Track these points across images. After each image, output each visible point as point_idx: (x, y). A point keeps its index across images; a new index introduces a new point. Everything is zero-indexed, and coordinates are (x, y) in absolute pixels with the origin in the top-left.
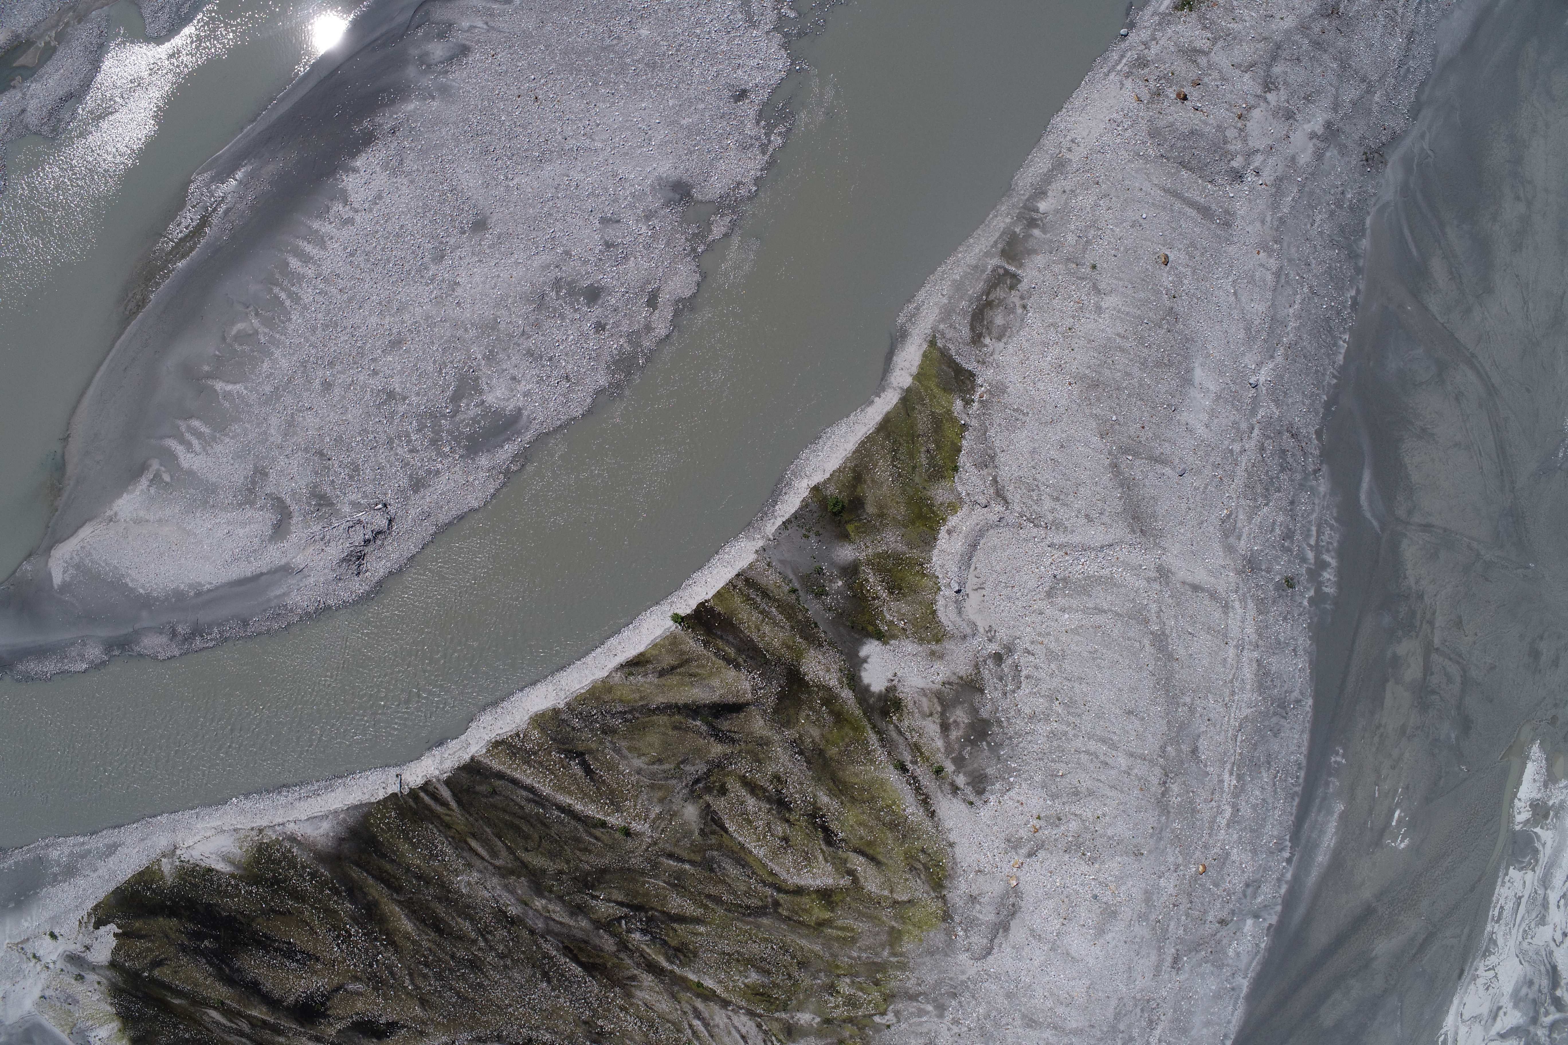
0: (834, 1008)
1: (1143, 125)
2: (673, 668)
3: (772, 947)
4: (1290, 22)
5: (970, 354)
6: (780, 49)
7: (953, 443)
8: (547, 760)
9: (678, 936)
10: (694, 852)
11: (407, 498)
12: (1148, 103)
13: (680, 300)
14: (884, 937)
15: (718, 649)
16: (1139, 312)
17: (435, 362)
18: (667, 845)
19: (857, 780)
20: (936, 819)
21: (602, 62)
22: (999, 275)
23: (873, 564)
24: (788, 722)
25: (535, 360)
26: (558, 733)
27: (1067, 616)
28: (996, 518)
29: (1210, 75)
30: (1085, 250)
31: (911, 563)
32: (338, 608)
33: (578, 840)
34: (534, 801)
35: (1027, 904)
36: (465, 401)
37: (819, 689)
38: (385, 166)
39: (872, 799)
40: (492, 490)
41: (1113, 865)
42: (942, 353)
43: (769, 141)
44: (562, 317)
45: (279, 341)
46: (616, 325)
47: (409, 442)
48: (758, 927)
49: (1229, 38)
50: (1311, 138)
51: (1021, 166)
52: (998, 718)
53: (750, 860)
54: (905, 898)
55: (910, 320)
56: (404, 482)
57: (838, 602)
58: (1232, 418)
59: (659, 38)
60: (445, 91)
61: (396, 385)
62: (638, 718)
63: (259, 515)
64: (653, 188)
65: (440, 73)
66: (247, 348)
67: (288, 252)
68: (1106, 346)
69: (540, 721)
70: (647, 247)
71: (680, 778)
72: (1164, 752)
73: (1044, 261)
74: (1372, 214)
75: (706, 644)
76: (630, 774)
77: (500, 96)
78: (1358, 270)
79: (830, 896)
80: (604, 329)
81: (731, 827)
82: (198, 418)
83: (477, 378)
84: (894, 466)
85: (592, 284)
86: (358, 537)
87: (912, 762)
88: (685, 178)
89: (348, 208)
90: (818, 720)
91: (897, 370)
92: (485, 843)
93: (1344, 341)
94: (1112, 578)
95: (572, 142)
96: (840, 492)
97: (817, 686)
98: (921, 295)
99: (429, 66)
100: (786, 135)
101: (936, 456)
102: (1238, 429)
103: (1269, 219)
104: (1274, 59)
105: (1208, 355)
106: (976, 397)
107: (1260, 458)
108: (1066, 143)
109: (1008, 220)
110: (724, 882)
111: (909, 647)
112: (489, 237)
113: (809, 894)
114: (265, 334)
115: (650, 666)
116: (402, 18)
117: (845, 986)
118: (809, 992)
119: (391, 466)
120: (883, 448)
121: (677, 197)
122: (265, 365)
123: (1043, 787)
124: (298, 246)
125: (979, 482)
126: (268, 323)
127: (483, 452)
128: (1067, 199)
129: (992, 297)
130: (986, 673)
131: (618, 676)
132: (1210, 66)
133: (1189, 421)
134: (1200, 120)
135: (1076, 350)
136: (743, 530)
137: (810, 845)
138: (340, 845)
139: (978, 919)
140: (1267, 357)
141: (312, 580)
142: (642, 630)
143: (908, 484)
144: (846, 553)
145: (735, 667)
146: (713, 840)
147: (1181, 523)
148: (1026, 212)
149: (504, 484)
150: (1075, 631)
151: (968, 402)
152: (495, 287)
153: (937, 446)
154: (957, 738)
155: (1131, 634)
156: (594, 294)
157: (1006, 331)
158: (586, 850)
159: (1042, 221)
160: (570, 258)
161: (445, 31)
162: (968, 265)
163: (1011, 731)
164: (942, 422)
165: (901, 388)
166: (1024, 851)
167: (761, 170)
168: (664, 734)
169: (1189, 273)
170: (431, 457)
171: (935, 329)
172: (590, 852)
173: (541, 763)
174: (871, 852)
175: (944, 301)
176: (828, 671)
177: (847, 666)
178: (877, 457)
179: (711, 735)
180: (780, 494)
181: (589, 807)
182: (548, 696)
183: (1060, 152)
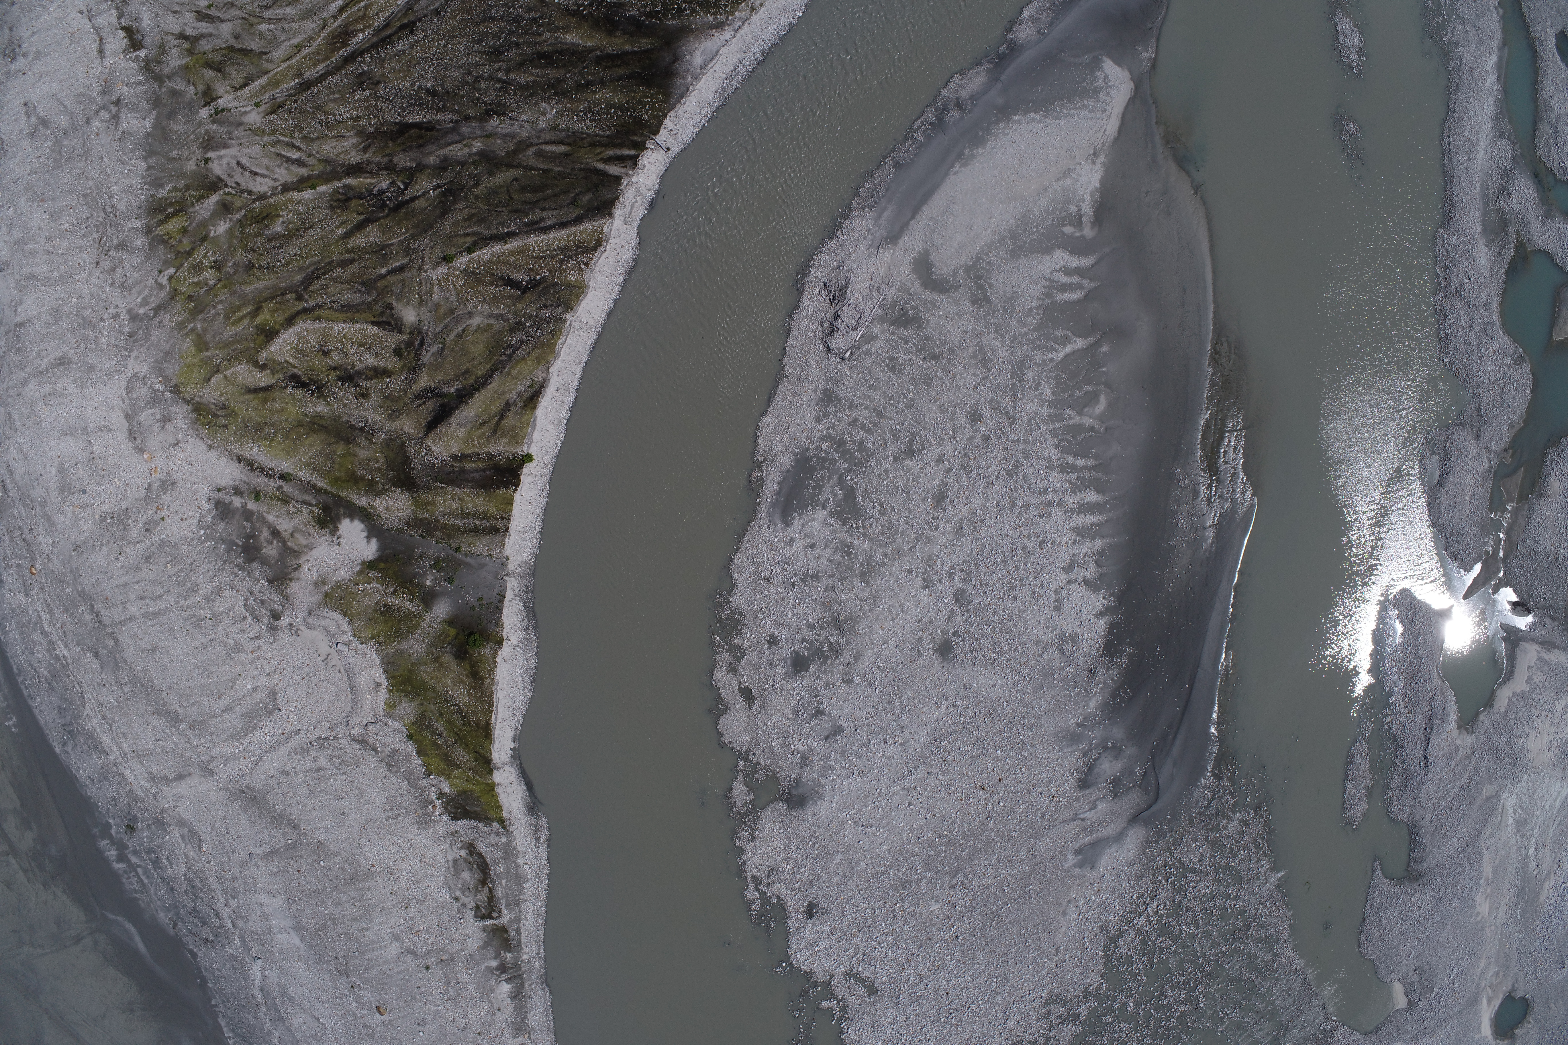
0: (206, 253)
2: (502, 417)
3: (280, 261)
5: (466, 834)
6: (811, 970)
7: (427, 755)
8: (548, 264)
9: (354, 211)
10: (386, 287)
11: (829, 379)
13: (725, 711)
14: (208, 337)
15: (479, 459)
16: (367, 957)
17: (892, 509)
18: (410, 275)
19: (307, 441)
20: (234, 458)
21: (951, 858)
22: (494, 911)
23: (415, 616)
24: (388, 445)
25: (806, 575)
26: (556, 293)
27: (249, 687)
28: (352, 722)
30: (446, 976)
31: (388, 640)
32: (822, 242)
33: (481, 221)
34: (536, 223)
35: (127, 446)
36: (840, 497)
37: (384, 489)
38: (1074, 639)
39: (287, 436)
40: (760, 442)
41: (87, 526)
42: (488, 819)
43: (758, 890)
44: (810, 627)
45: (1053, 422)
46: (761, 653)
47: (863, 427)
48: (301, 269)
51: (552, 1006)
52: (244, 571)
53: (341, 316)
54: (213, 380)
55: (535, 826)
56: (841, 391)
57: (419, 567)
58: (251, 923)
59: (918, 910)
60: (1073, 738)
61: (913, 464)
62: (501, 356)
63: (954, 265)
64: (820, 785)
65: (1091, 750)
66: (1078, 393)
67: (1106, 503)
68: (369, 914)
69: (577, 291)
70: (786, 735)
71: (435, 335)
72: (114, 638)
73: (470, 946)
75: (491, 456)
76: (476, 307)
77: (1018, 768)
79: (266, 336)
80: (768, 642)
81: (372, 330)
82: (1079, 301)
83: (844, 523)
84: (456, 705)
85: (807, 671)
86: (847, 315)
87: (281, 487)
88: (800, 813)
89: (1080, 578)
90: (368, 464)
91: (514, 780)
92: (553, 158)
93: (229, 1038)
94: (238, 740)
95: (921, 773)
96: (480, 654)
97: (387, 490)
98: (543, 852)
99: (1106, 748)
100: (748, 904)
101: (432, 736)
102: (242, 918)
105: (299, 959)
106: (438, 803)
107: (213, 907)
109: (525, 957)
110: (348, 282)
111: (343, 574)
112: (928, 646)
113: (282, 325)
114: (1070, 418)
115: (520, 404)
116: (1165, 773)
117: (209, 275)
118: (232, 250)
119: (863, 395)
120: (474, 713)
121: (794, 793)
122: (1049, 392)
123: (176, 544)
124: (1101, 513)
125: (385, 740)
126: (1078, 429)
127: (792, 467)
128: (492, 1006)
129: (486, 890)
130: (276, 597)
131: (540, 375)
133: (274, 900)
135: (389, 895)
136: (535, 566)
137: (306, 364)
138: (674, 55)
139: (151, 408)
140: (264, 988)
141: (863, 248)
142: (552, 426)
143: (436, 698)
144: (441, 610)
145: (456, 456)
146: (378, 308)
147: (225, 818)
148: (515, 974)
149: (754, 455)
150: (233, 680)
151: (441, 795)
152: (888, 609)
153: (437, 744)
154: (261, 531)
155: (194, 709)
156: (799, 664)
157: (455, 871)
158: (468, 219)
159: (497, 976)
160: (843, 679)
161: (1116, 787)
162: (525, 901)
163: (228, 567)
164: (448, 766)
165: (499, 768)
166: (155, 486)
167: (744, 862)
168: (472, 360)
169: (357, 1012)
170: (834, 429)
171: (508, 833)
172: (465, 220)
173: (552, 257)
174: (260, 395)
175: (520, 861)
176: (388, 509)
177: (378, 524)
178: (473, 702)
179: (436, 388)
180: (527, 616)
181: (489, 256)
182: (587, 315)
183: (529, 1037)
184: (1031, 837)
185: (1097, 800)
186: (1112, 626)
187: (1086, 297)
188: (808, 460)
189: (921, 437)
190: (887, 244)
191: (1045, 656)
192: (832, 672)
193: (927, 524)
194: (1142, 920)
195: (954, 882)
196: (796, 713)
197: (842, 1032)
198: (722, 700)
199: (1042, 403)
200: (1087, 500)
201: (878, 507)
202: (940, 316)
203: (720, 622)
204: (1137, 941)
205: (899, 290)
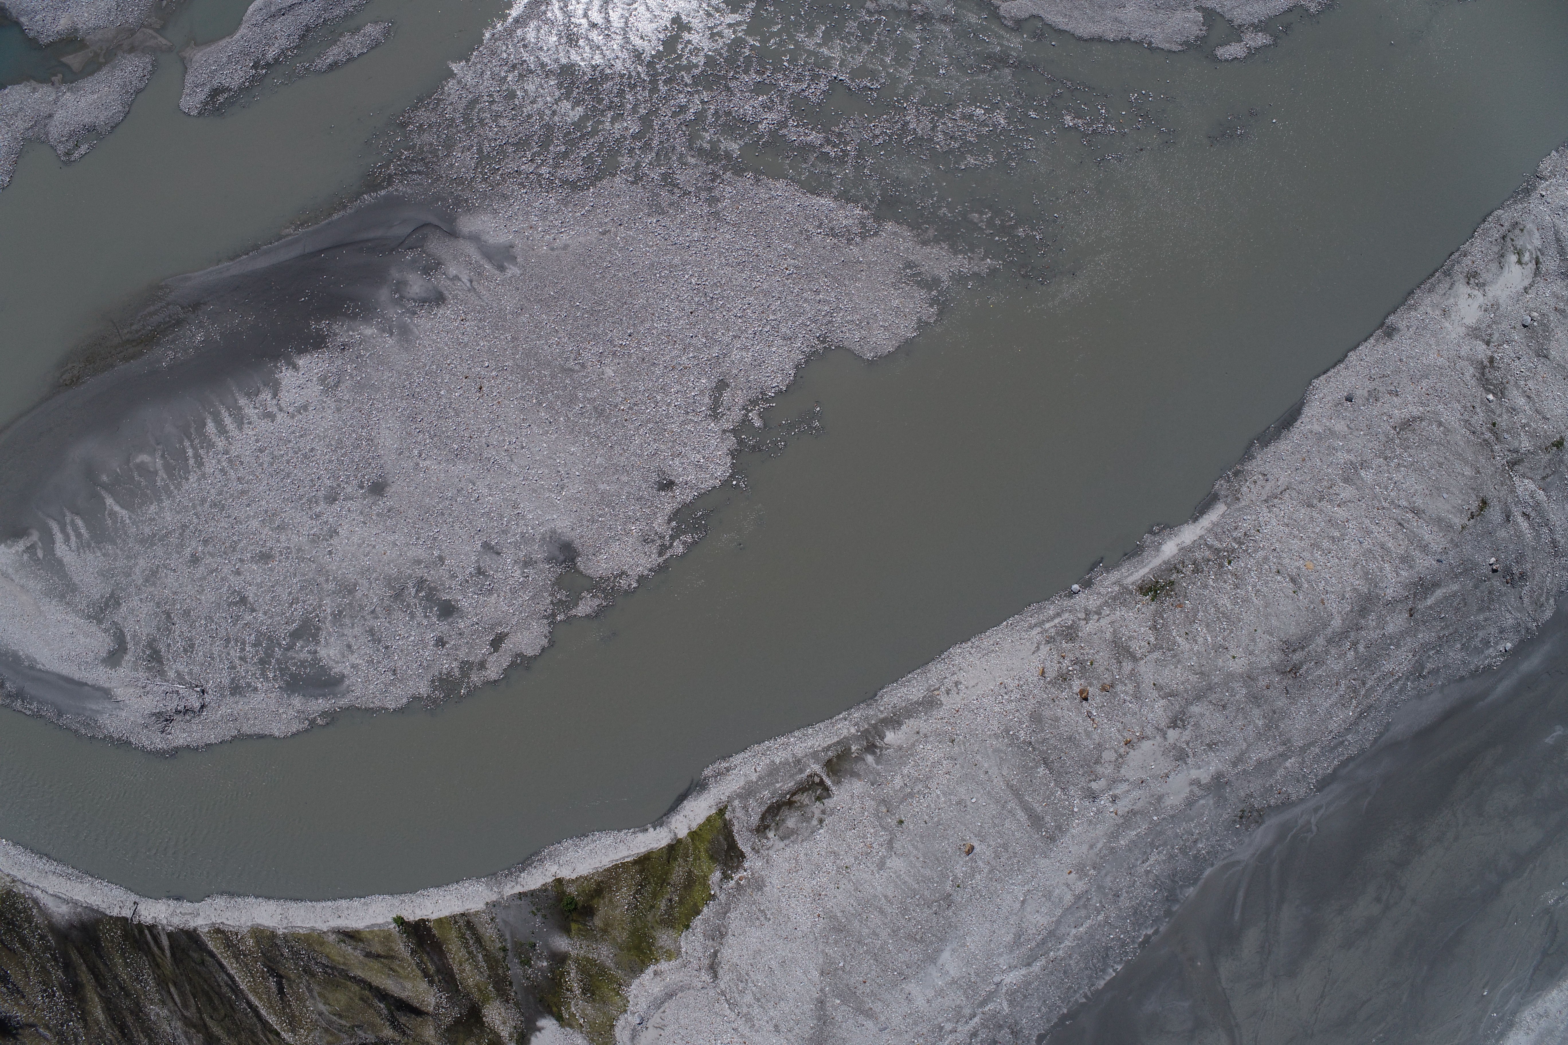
1: (1031, 704)
2: (378, 956)
4: (1238, 666)
5: (748, 840)
6: (727, 455)
7: (695, 904)
8: (252, 965)
11: (223, 696)
12: (1049, 683)
13: (520, 655)
15: (422, 961)
16: (916, 886)
17: (290, 593)
21: (556, 383)
22: (813, 782)
23: (579, 964)
25: (374, 640)
26: (268, 951)
28: (700, 985)
29: (1125, 685)
30: (903, 801)
31: (612, 979)
32: (136, 748)
33: (254, 1034)
34: (231, 987)
36: (301, 642)
37: (491, 1032)
38: (322, 380)
40: (295, 730)
42: (725, 825)
43: (671, 544)
44: (413, 616)
45: (172, 492)
46: (456, 648)
47: (243, 650)
49: (1169, 654)
50: (1191, 784)
51: (897, 681)
55: (716, 777)
56: (226, 681)
57: (537, 978)
58: (958, 1002)
59: (619, 386)
60: (405, 333)
61: (250, 594)
62: (335, 976)
63: (101, 635)
64: (543, 539)
65: (408, 310)
66: (143, 483)
67: (210, 413)
68: (868, 901)
69: (258, 934)
70: (513, 591)
71: (351, 1037)
73: (861, 790)
74: (1216, 866)
75: (413, 952)
76: (313, 1012)
77: (450, 367)
78: (1169, 913)
80: (443, 646)
82: (83, 519)
83: (319, 629)
84: (634, 897)
85: (450, 600)
86: (172, 704)
88: (577, 543)
89: (275, 402)
91: (682, 815)
92: (182, 994)
93: (1114, 971)
95: (491, 452)
96: (578, 895)
98: (737, 759)
99: (402, 298)
100: (689, 547)
101: (676, 907)
102: (959, 1012)
103: (1100, 845)
104: (1198, 698)
105: (964, 945)
106: (736, 877)
107: (968, 1041)
108: (949, 683)
109: (853, 730)
111: (580, 1040)
112: (383, 504)
114: (163, 479)
115: (362, 945)
116: (401, 231)
119: (220, 661)
120: (633, 879)
121: (562, 558)
122: (152, 507)
124: (219, 413)
125: (700, 949)
126: (169, 469)
127: (299, 694)
128: (917, 741)
129: (796, 798)
131: (332, 938)
132: (1133, 673)
133: (913, 992)
134: (1085, 730)
135: (841, 889)
136: (487, 876)
138: (70, 929)
140: (1024, 963)
141: (124, 715)
142: (370, 909)
143: (640, 918)
144: (562, 943)
145: (429, 982)
148: (873, 732)
149: (307, 730)
151: (726, 877)
152: (367, 556)
153: (680, 900)
156: (448, 610)
157: (792, 835)
159: (881, 751)
160: (442, 565)
161: (431, 267)
162: (793, 754)
164: (695, 882)
165: (675, 834)
167: (650, 570)
168: (351, 999)
169: (986, 871)
170: (255, 674)
171: (730, 799)
173: (246, 965)
175: (754, 777)
176: (504, 1023)
177: (524, 1026)
178: (623, 883)
179: (389, 1020)
180: (530, 865)
181: (272, 1016)
182: (274, 917)
183: (938, 689)
184: (505, 320)
185: (449, 279)
186: (301, 352)
187: (77, 514)
188: (288, 683)
189: (228, 598)
190: (112, 696)
191: (346, 398)
192: (440, 578)
193: (287, 558)
194: (544, 170)
195: (577, 368)
196: (490, 592)
197: (781, 391)
198: (512, 662)
199: (161, 509)
200: (214, 430)
201: (294, 606)
202: (140, 628)
203: (449, 696)
204: (566, 163)
205: (137, 670)
